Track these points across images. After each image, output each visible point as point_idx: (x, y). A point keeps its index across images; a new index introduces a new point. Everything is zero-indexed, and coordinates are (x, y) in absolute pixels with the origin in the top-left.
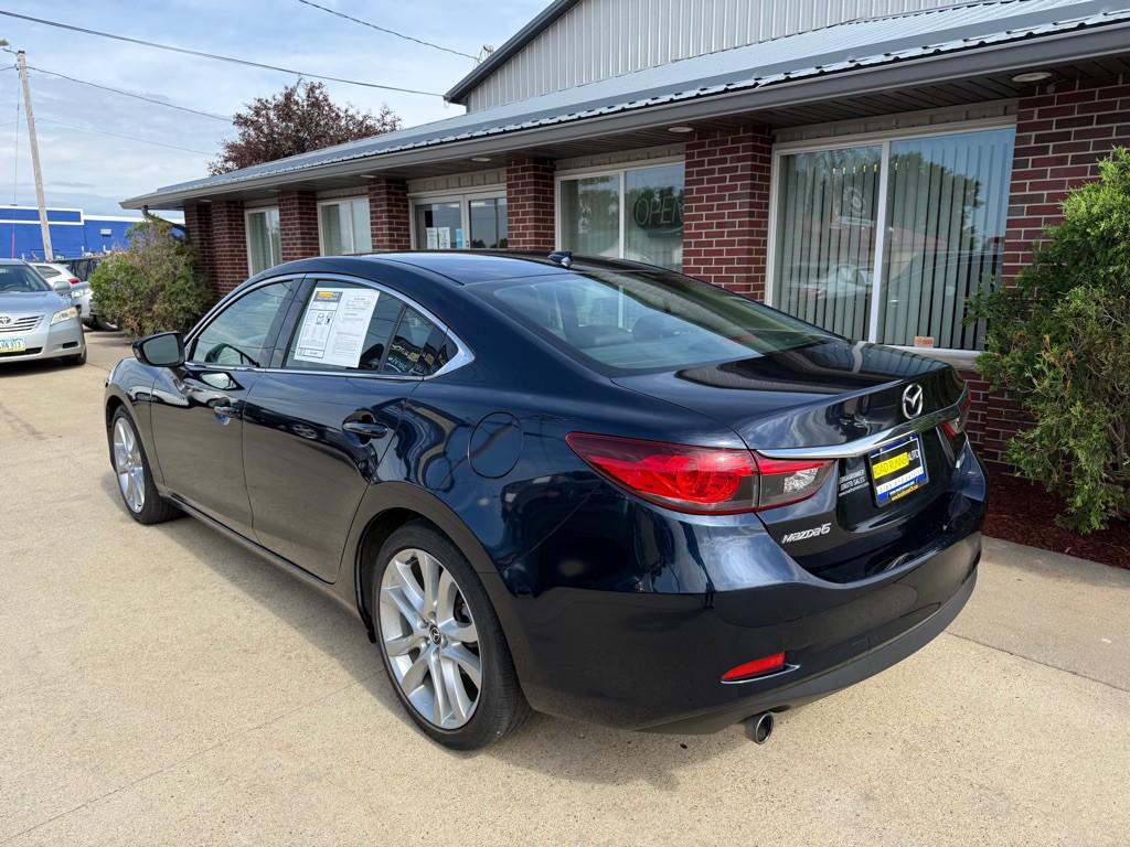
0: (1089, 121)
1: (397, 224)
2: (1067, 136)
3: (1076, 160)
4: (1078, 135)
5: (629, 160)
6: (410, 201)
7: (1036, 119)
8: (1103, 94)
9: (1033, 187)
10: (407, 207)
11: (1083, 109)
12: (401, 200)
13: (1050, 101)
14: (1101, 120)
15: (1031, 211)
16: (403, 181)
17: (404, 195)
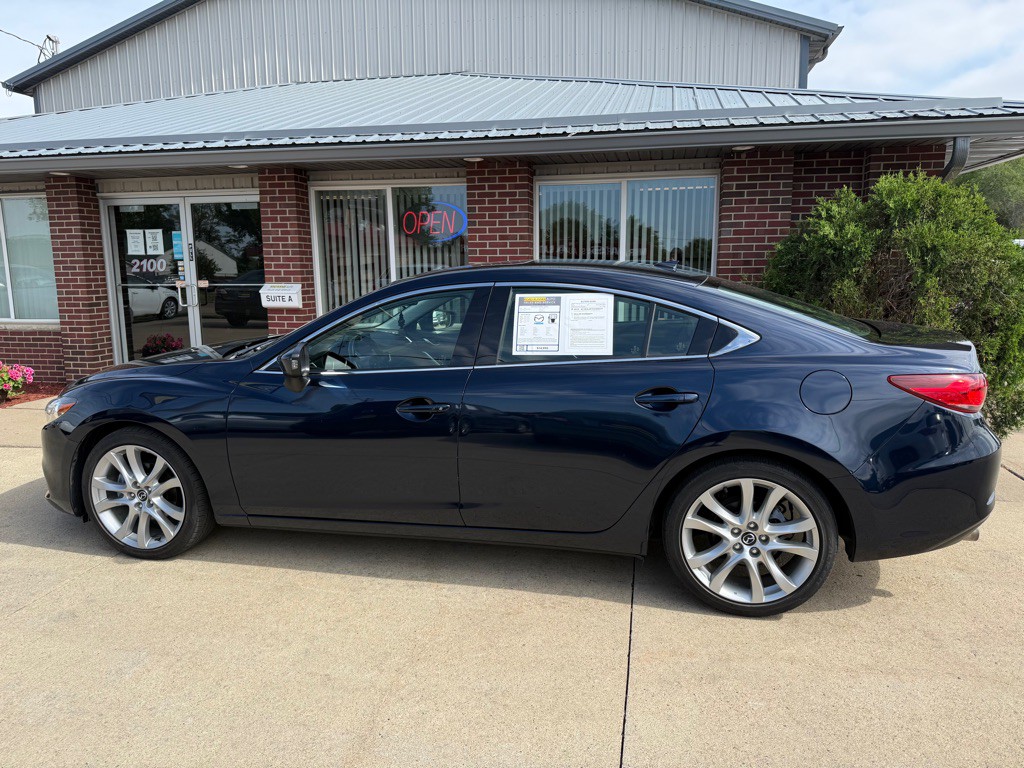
0: (767, 178)
1: (89, 224)
2: (754, 186)
3: (761, 201)
4: (761, 186)
5: (395, 178)
6: (101, 202)
7: (735, 174)
8: (774, 162)
9: (736, 217)
10: (97, 207)
11: (763, 170)
12: (91, 200)
13: (743, 163)
14: (774, 178)
15: (735, 233)
16: (92, 180)
17: (94, 194)
